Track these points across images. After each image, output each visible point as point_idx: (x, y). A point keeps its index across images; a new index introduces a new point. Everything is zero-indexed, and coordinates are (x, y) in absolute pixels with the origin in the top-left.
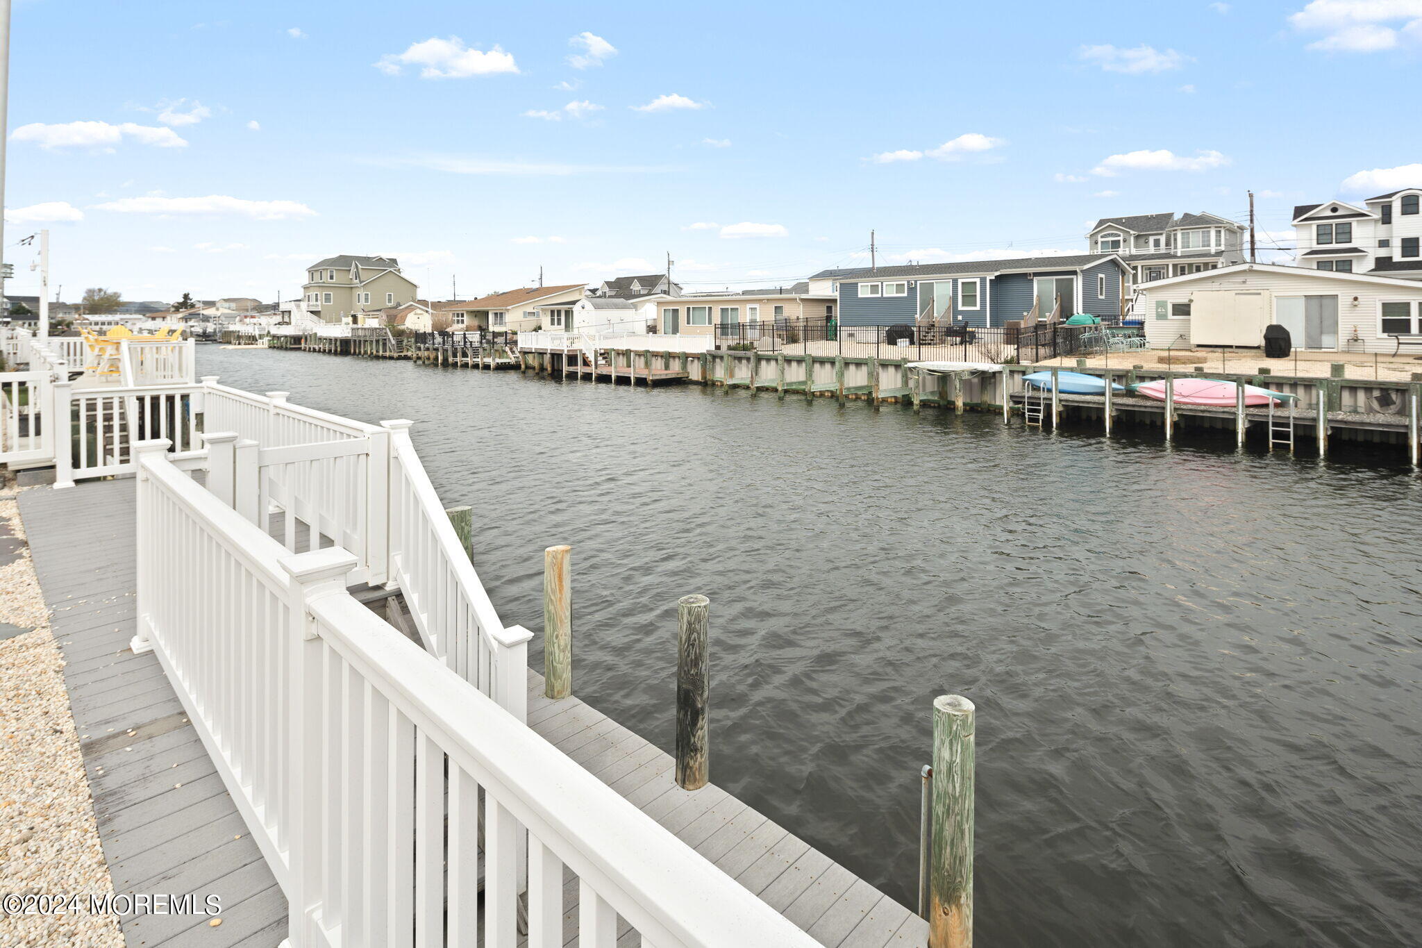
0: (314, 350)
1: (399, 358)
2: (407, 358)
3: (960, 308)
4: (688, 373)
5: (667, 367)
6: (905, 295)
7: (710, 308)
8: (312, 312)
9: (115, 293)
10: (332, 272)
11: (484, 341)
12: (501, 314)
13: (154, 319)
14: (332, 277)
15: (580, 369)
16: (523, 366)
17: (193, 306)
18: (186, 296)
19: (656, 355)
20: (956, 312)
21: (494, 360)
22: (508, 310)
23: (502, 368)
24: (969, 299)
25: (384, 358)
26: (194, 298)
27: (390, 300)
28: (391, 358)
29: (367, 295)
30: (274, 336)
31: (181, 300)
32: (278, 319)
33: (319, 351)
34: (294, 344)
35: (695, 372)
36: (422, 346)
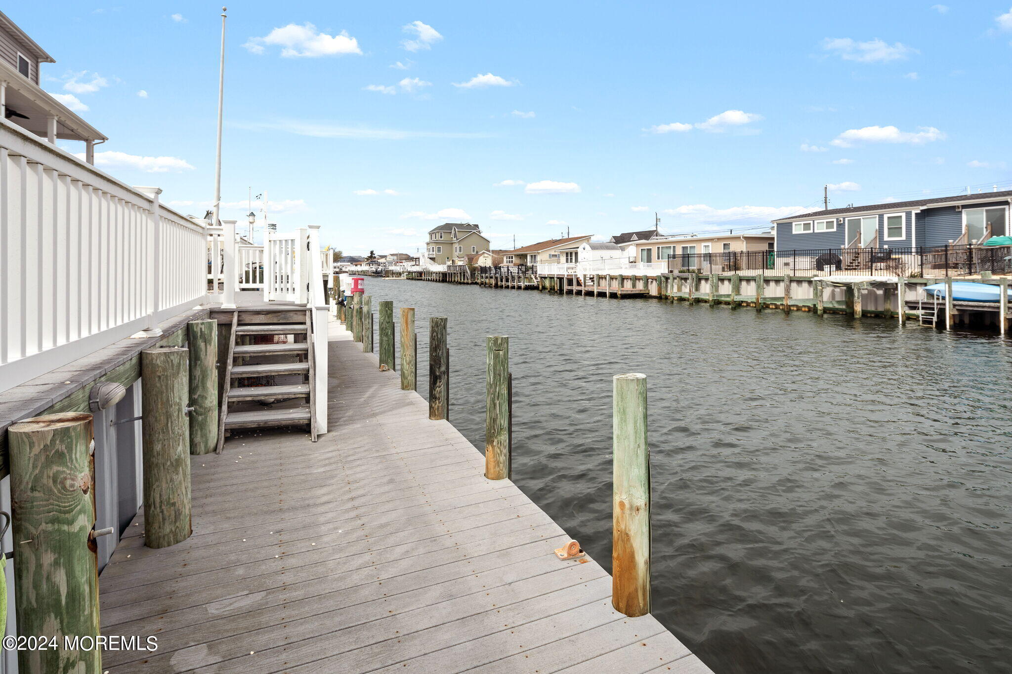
0: (429, 280)
1: (472, 283)
2: (476, 283)
3: (886, 238)
4: (649, 290)
5: (634, 286)
6: (835, 230)
7: (674, 247)
8: (430, 258)
9: (340, 252)
10: (441, 234)
11: (520, 272)
12: (535, 256)
13: (356, 265)
14: (441, 237)
15: (575, 288)
16: (540, 287)
17: (375, 258)
18: (372, 253)
19: (627, 278)
20: (882, 242)
21: (524, 283)
22: (539, 253)
23: (527, 288)
24: (895, 230)
25: (464, 283)
26: (377, 254)
27: (474, 251)
28: (468, 284)
29: (460, 247)
30: (409, 272)
31: (370, 255)
32: (414, 263)
33: (431, 281)
34: (419, 276)
35: (653, 290)
36: (484, 275)
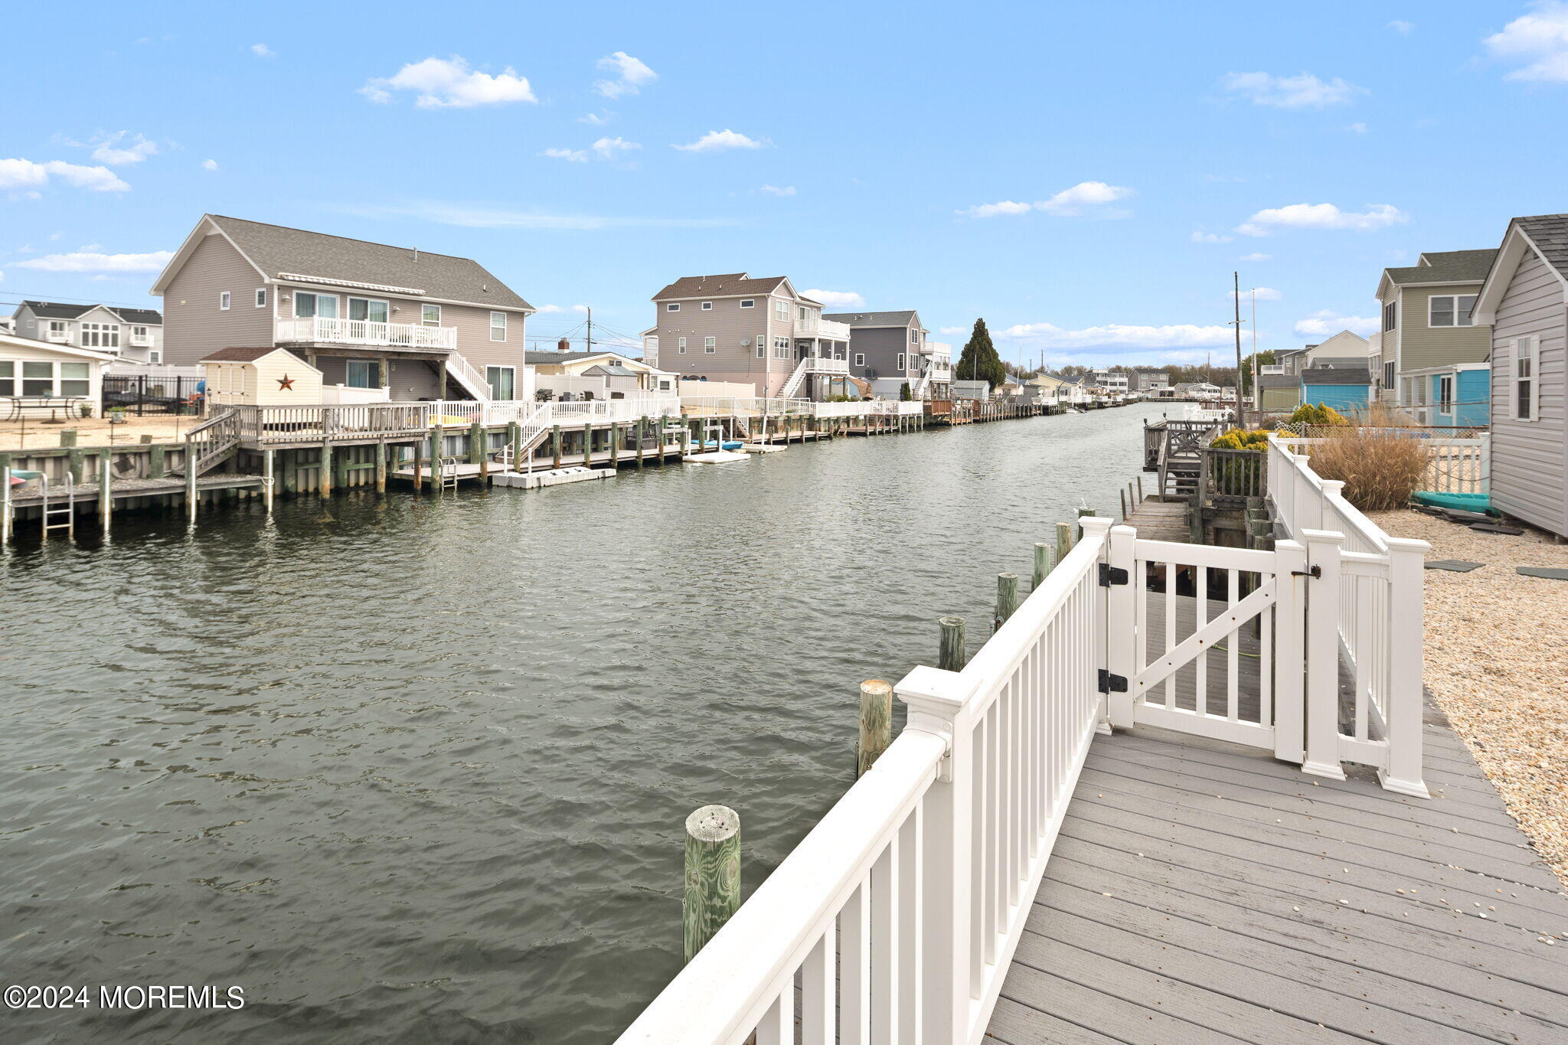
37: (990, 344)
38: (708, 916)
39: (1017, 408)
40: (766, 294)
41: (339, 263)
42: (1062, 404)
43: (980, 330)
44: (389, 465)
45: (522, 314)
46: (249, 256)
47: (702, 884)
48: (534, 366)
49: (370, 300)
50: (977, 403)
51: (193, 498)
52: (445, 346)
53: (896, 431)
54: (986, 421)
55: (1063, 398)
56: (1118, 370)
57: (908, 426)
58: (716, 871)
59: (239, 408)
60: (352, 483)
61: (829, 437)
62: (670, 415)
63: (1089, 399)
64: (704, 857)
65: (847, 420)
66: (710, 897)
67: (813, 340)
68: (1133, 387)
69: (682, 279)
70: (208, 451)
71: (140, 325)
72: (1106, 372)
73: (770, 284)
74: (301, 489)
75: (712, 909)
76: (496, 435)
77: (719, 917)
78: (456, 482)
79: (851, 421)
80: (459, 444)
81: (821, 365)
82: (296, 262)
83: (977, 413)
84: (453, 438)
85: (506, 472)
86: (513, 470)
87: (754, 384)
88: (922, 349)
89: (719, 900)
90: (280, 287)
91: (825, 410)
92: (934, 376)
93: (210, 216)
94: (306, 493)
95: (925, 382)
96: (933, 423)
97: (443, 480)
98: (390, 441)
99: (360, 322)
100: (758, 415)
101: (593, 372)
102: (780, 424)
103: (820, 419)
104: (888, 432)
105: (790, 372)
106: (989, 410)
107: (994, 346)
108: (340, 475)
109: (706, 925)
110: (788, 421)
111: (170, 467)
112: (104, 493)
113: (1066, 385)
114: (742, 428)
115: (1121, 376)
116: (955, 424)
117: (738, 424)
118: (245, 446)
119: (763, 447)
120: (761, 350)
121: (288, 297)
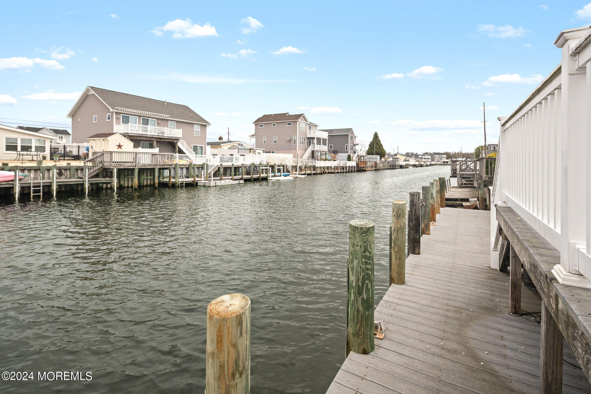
37: (380, 142)
38: (364, 260)
39: (391, 165)
40: (297, 120)
41: (138, 105)
42: (407, 165)
43: (376, 136)
44: (159, 177)
45: (206, 126)
46: (104, 101)
47: (361, 246)
48: (210, 146)
49: (149, 119)
50: (376, 163)
51: (87, 186)
52: (177, 136)
53: (346, 172)
54: (379, 170)
55: (407, 163)
56: (427, 153)
57: (351, 170)
58: (367, 240)
59: (103, 153)
60: (145, 184)
61: (321, 174)
62: (262, 163)
63: (417, 163)
64: (362, 234)
65: (328, 168)
66: (364, 252)
67: (314, 138)
68: (433, 160)
69: (264, 116)
70: (92, 169)
71: (61, 135)
72: (423, 154)
73: (298, 116)
74: (126, 185)
75: (366, 257)
76: (198, 168)
77: (368, 261)
78: (184, 184)
79: (329, 168)
80: (185, 170)
81: (317, 147)
82: (122, 104)
83: (376, 167)
84: (182, 168)
85: (203, 180)
86: (205, 180)
87: (292, 154)
88: (354, 143)
89: (369, 253)
90: (116, 113)
91: (320, 164)
92: (359, 153)
93: (90, 87)
94: (128, 187)
95: (356, 155)
96: (360, 169)
97: (180, 183)
98: (160, 167)
99: (146, 126)
100: (295, 165)
101: (233, 148)
102: (303, 168)
103: (317, 167)
104: (343, 172)
105: (306, 150)
106: (380, 166)
107: (381, 143)
108: (141, 180)
109: (363, 264)
110: (306, 167)
111: (77, 175)
112: (54, 182)
113: (408, 158)
114: (289, 169)
115: (428, 156)
116: (368, 171)
117: (287, 167)
118: (106, 167)
119: (298, 176)
120: (294, 142)
121: (119, 117)
